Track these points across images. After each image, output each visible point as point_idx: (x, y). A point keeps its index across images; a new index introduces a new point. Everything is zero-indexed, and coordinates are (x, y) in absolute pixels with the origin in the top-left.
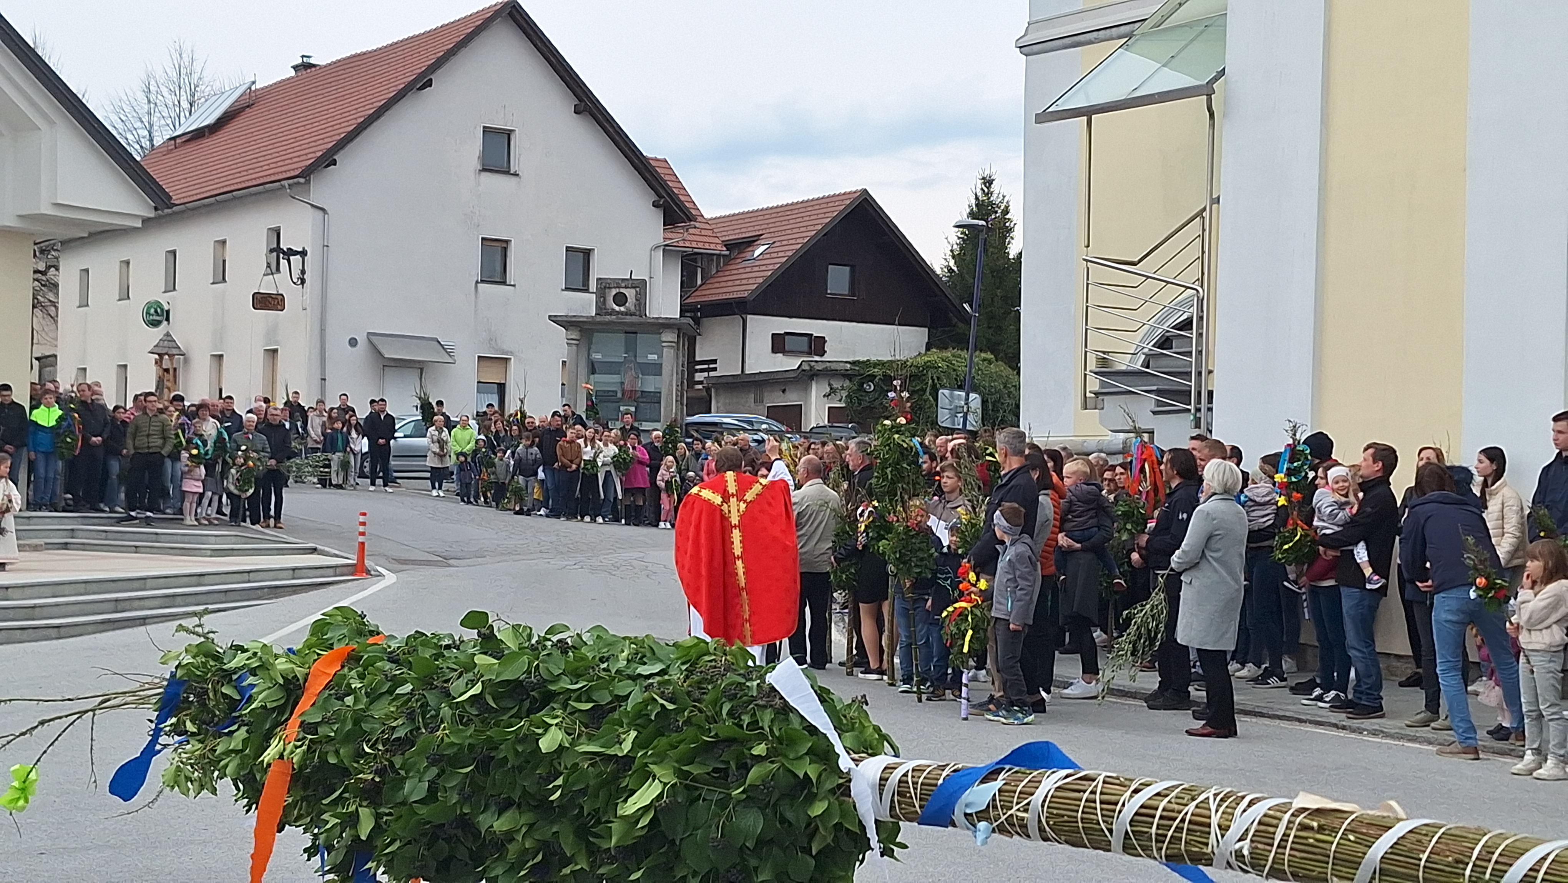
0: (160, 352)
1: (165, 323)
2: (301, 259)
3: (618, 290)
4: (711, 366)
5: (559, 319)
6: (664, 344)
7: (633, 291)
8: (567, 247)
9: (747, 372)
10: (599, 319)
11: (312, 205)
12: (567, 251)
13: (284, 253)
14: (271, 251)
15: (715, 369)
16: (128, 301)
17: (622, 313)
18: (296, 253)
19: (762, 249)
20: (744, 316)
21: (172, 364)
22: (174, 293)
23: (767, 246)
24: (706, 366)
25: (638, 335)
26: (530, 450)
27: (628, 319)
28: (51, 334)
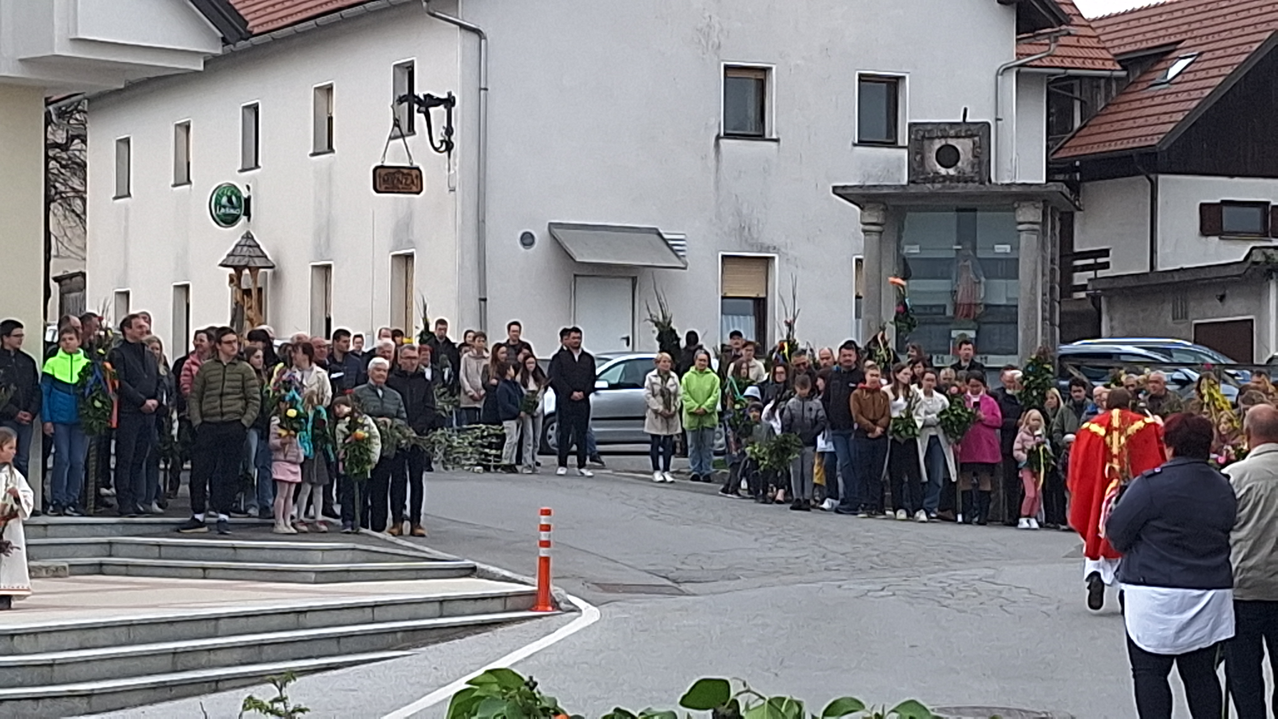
0: (236, 263)
1: (244, 219)
2: (445, 111)
3: (943, 142)
4: (1100, 260)
5: (850, 191)
6: (1020, 227)
7: (968, 143)
8: (861, 75)
9: (1160, 268)
10: (913, 189)
11: (462, 26)
12: (860, 80)
13: (420, 102)
14: (401, 100)
15: (1106, 266)
16: (187, 186)
17: (950, 178)
18: (438, 102)
19: (1180, 65)
20: (1152, 176)
21: (255, 282)
22: (257, 171)
23: (1189, 60)
24: (1091, 261)
25: (979, 214)
26: (809, 404)
27: (960, 188)
28: (79, 243)
